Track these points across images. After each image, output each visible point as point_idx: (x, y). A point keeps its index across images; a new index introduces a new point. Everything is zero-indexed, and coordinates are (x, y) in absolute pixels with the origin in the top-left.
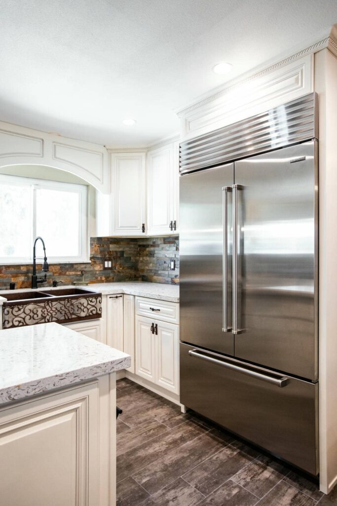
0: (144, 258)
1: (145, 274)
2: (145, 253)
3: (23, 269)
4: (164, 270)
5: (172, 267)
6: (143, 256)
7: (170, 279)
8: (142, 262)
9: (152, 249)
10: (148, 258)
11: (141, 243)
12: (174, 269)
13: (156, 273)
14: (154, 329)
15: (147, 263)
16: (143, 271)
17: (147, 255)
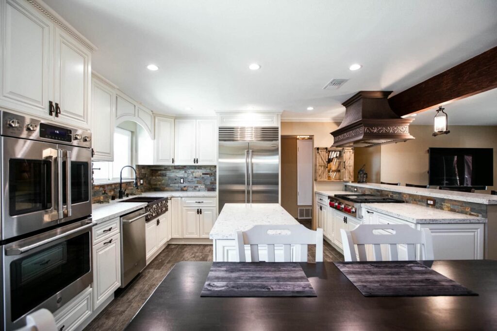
0: (157, 177)
1: (158, 187)
2: (157, 174)
3: (113, 186)
4: (175, 183)
5: (182, 182)
6: (156, 177)
7: (180, 189)
8: (154, 179)
9: (164, 172)
10: (161, 178)
11: (153, 168)
12: (183, 183)
13: (168, 185)
14: (199, 212)
15: (160, 181)
16: (156, 185)
17: (159, 176)
